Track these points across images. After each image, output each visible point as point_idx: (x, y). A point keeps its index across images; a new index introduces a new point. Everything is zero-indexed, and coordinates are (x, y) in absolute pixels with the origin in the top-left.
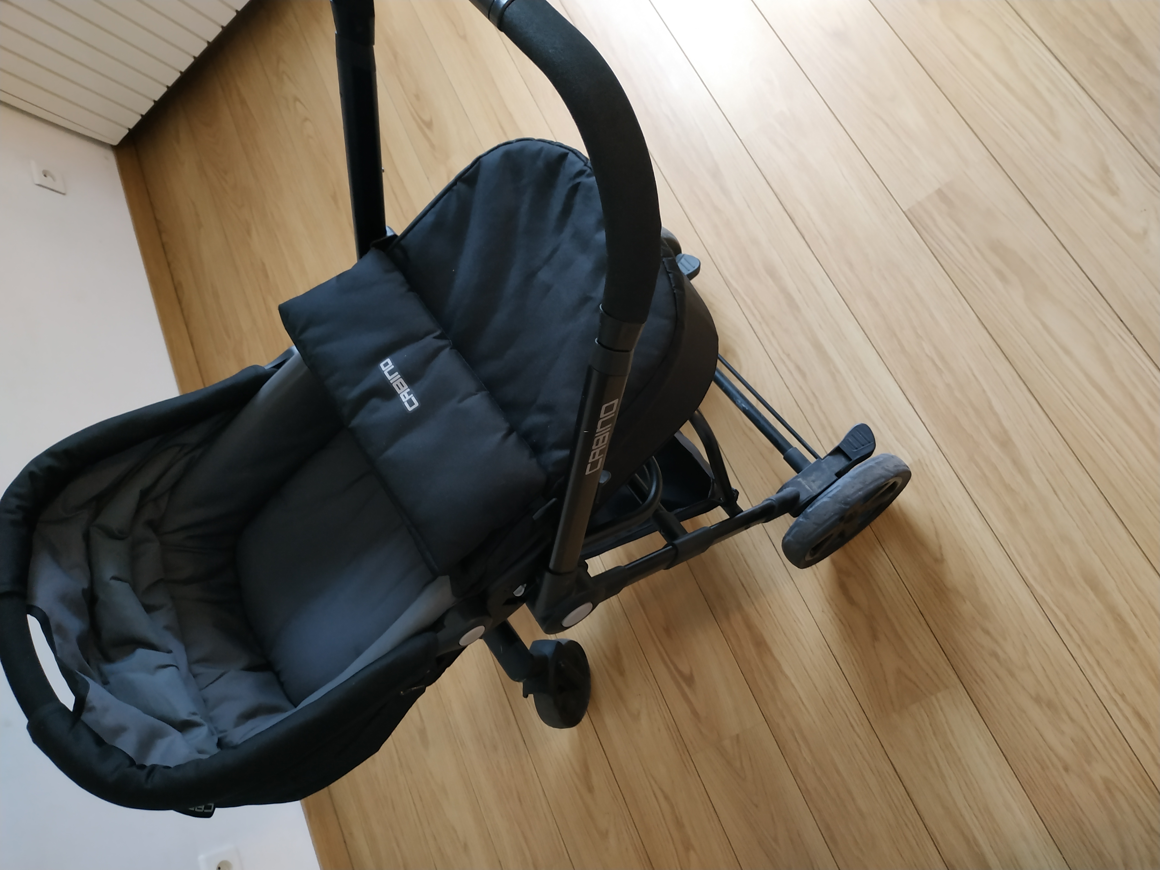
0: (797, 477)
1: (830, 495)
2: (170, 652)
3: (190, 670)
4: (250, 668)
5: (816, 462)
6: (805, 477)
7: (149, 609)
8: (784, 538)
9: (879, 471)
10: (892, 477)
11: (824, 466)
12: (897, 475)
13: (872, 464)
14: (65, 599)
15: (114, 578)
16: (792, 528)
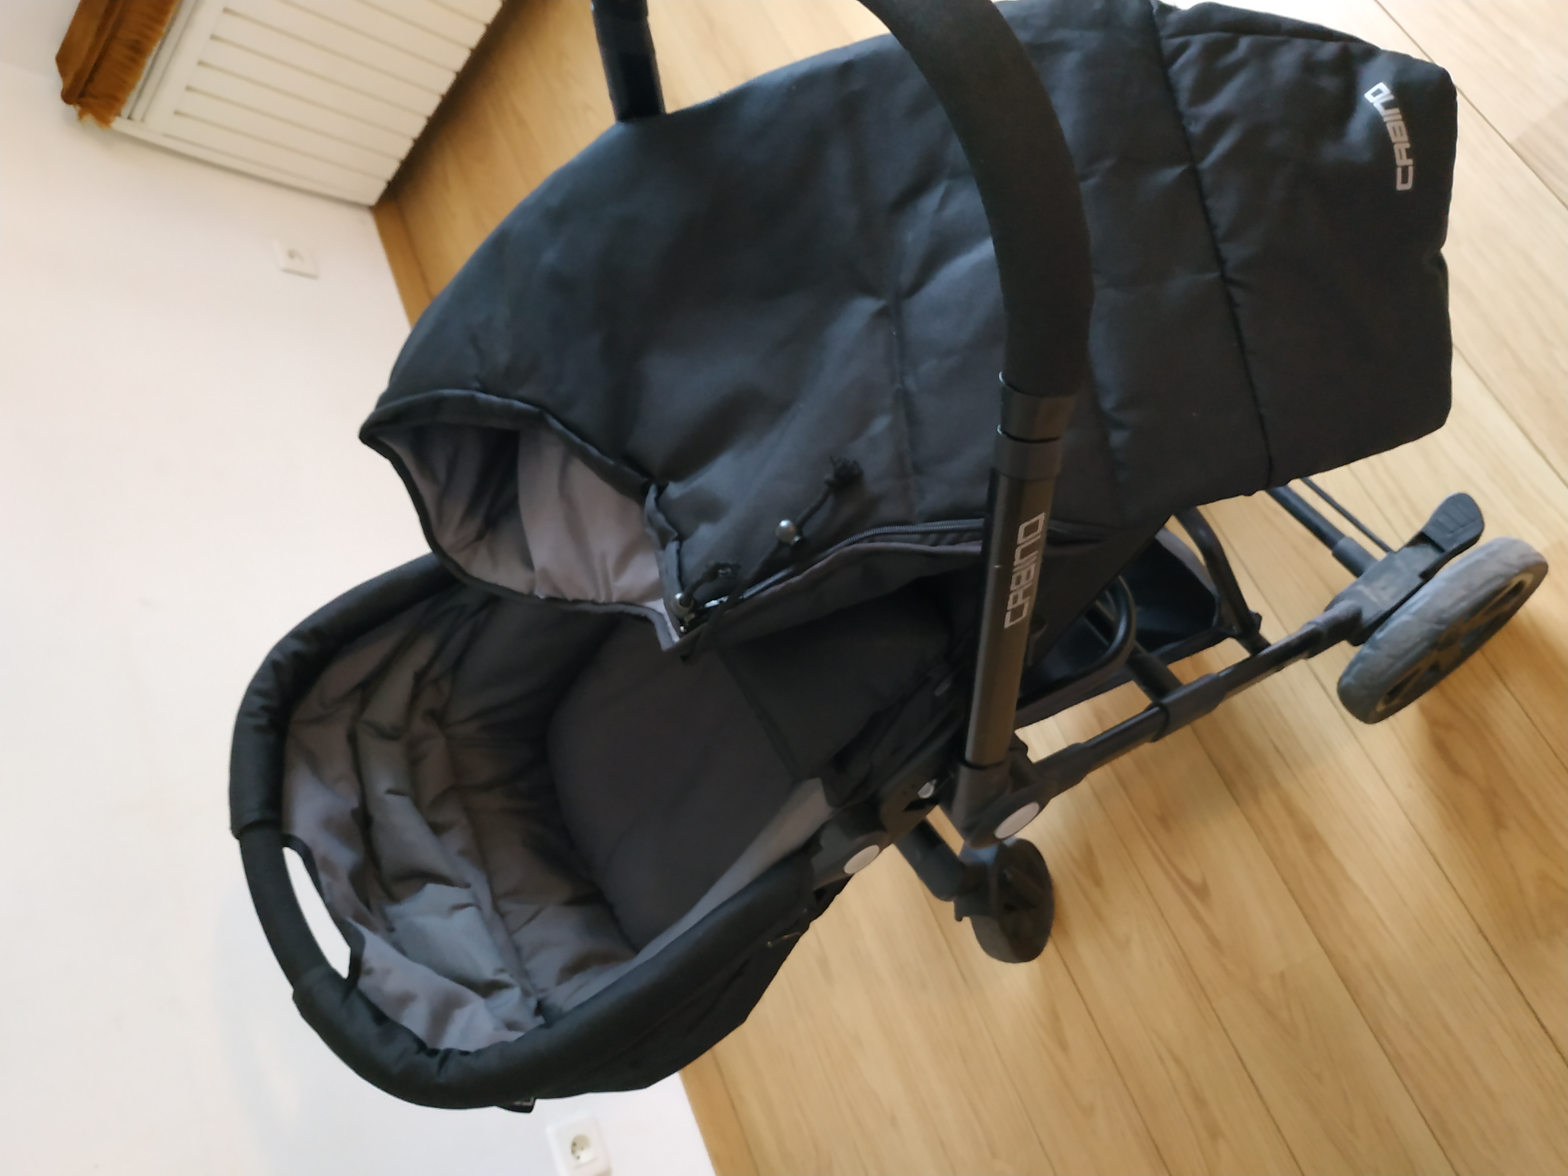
0: (1355, 584)
1: (1414, 609)
2: (467, 886)
3: (496, 908)
4: (574, 902)
5: (1385, 560)
6: (1368, 582)
7: (437, 829)
8: (1341, 680)
9: (1494, 568)
10: (1517, 575)
11: (1399, 563)
12: (1526, 569)
13: (1480, 556)
14: (329, 824)
15: (390, 792)
16: (1352, 665)
